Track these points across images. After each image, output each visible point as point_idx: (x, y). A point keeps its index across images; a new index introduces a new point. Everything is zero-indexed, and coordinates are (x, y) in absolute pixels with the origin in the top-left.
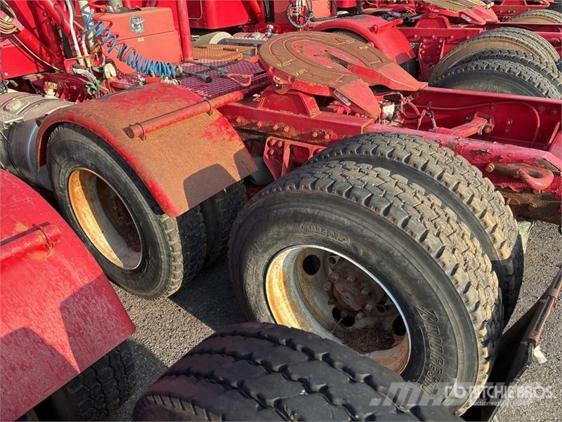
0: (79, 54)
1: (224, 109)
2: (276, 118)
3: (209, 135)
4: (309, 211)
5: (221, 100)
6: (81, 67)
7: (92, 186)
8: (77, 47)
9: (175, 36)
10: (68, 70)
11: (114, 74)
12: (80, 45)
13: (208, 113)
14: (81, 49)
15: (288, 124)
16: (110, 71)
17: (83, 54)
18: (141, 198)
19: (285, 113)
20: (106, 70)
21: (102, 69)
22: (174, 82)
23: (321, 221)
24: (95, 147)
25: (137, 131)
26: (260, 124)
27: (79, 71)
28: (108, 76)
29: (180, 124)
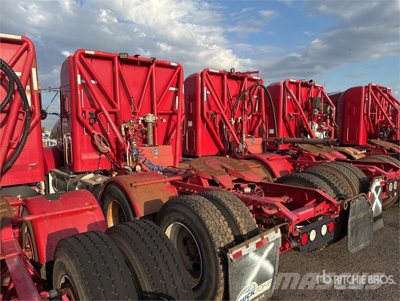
0: (128, 161)
1: (172, 183)
2: (192, 187)
3: (162, 190)
4: (174, 208)
5: (172, 179)
6: (127, 166)
7: (117, 210)
8: (128, 158)
9: (172, 157)
10: (122, 166)
11: (140, 169)
12: (129, 158)
13: (165, 183)
14: (129, 159)
15: (196, 190)
16: (138, 168)
17: (129, 161)
18: (130, 210)
19: (195, 185)
20: (137, 168)
21: (135, 167)
22: (162, 173)
23: (176, 211)
24: (119, 191)
25: (134, 185)
26: (187, 190)
27: (126, 167)
28: (137, 170)
29: (152, 185)
